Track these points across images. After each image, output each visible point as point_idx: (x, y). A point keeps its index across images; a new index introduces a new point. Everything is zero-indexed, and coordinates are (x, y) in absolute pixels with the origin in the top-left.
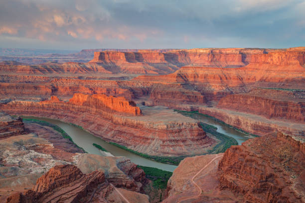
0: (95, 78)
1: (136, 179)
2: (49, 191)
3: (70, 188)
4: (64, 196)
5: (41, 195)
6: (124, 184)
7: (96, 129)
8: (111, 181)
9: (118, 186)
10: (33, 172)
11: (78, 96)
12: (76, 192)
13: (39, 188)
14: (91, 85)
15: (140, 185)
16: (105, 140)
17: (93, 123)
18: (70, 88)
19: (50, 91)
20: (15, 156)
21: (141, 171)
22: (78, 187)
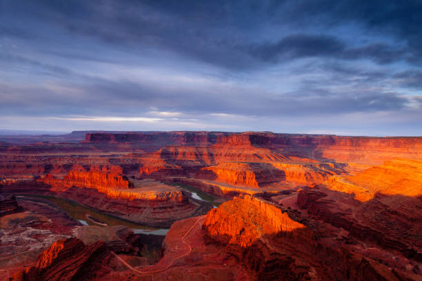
0: (88, 156)
1: (134, 244)
2: (52, 265)
3: (73, 261)
4: (68, 269)
5: (44, 270)
6: (123, 250)
7: (91, 203)
8: (110, 248)
9: (118, 253)
10: (31, 249)
11: (73, 173)
12: (79, 263)
13: (42, 264)
14: (85, 163)
15: (137, 249)
16: (101, 212)
17: (89, 197)
18: (64, 166)
19: (43, 170)
20: (10, 235)
21: (137, 237)
22: (82, 258)
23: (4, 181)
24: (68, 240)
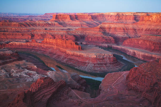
0: (54, 29)
1: (82, 85)
2: (38, 91)
3: (49, 90)
4: (46, 94)
5: (34, 93)
6: (76, 87)
7: (57, 58)
8: (69, 86)
9: (73, 89)
10: (27, 81)
11: (46, 39)
12: (52, 91)
13: (33, 89)
14: (53, 33)
15: (84, 88)
16: (63, 64)
17: (55, 54)
18: (41, 35)
19: (30, 37)
20: (17, 72)
21: (84, 80)
22: (53, 89)
23: (12, 43)
24: (46, 78)
